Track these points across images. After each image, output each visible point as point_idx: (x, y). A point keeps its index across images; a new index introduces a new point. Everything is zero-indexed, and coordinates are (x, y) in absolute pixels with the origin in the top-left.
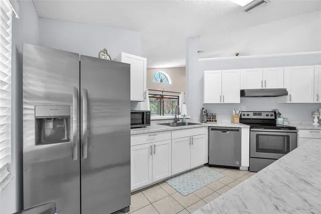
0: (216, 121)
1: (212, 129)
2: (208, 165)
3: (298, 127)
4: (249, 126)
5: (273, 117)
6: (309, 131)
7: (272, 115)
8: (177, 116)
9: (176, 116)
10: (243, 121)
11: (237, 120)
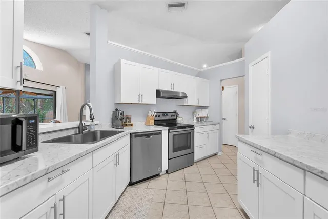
0: (132, 125)
1: (136, 136)
2: (131, 184)
3: (195, 124)
4: (168, 128)
5: (175, 118)
6: (199, 127)
7: (174, 116)
8: (83, 122)
9: (81, 122)
10: (158, 122)
11: (152, 122)
